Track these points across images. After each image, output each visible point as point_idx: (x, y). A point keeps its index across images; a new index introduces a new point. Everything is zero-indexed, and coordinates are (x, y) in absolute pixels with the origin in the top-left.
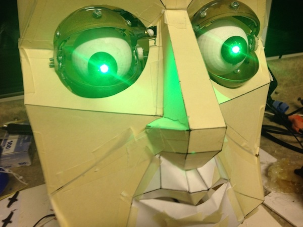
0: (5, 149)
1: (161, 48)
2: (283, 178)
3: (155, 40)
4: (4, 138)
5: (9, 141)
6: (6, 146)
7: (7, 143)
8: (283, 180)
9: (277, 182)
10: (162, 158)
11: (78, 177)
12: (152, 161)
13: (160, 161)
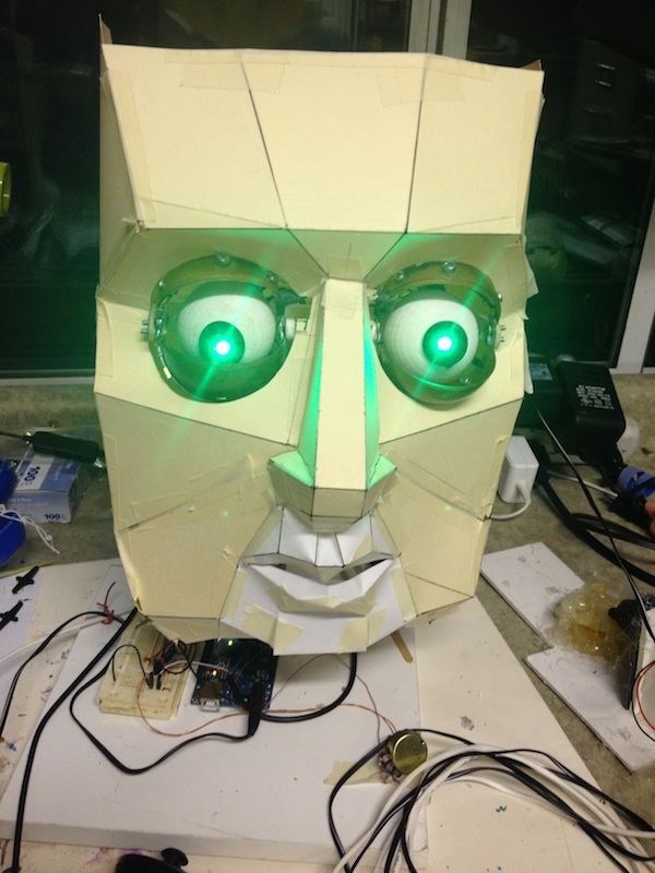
0: (22, 480)
1: (313, 338)
2: (582, 622)
3: (305, 322)
4: (25, 458)
5: (31, 466)
6: (26, 475)
7: (28, 470)
8: (581, 627)
9: (571, 630)
10: (285, 511)
11: (162, 514)
12: (272, 511)
13: (283, 515)
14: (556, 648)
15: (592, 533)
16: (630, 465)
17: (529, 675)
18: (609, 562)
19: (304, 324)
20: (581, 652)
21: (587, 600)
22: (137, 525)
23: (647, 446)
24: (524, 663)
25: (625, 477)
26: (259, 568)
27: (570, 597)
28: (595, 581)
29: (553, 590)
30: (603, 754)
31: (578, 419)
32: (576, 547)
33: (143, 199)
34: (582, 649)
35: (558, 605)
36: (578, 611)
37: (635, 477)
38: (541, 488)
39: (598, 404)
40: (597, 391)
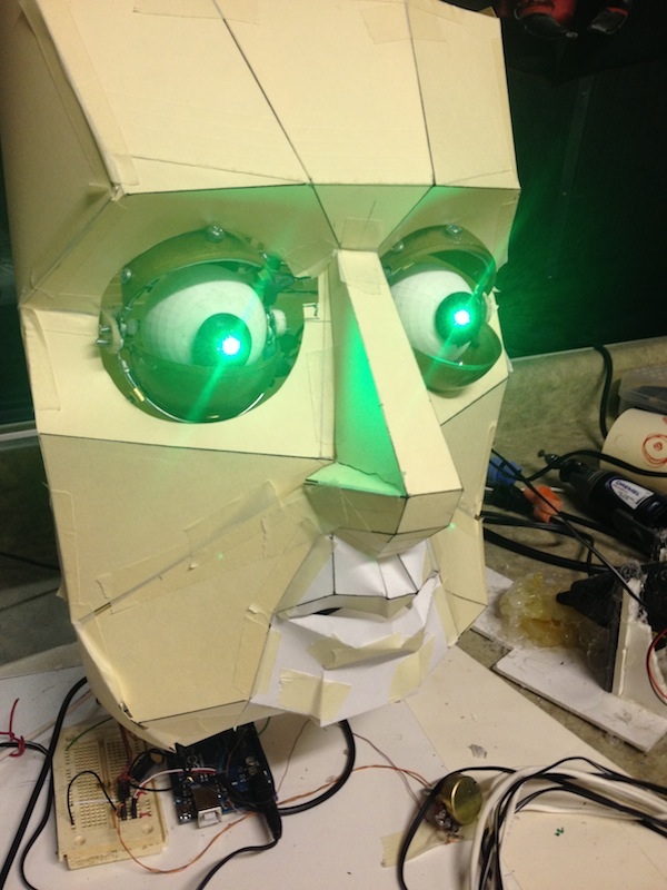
1: (328, 325)
2: (534, 615)
3: (315, 306)
8: (534, 620)
9: (523, 626)
10: (336, 540)
11: (146, 582)
12: (315, 544)
13: (333, 545)
14: (515, 649)
18: (513, 553)
19: (313, 309)
20: (540, 646)
22: (108, 605)
26: (299, 621)
30: (612, 743)
33: (117, 155)
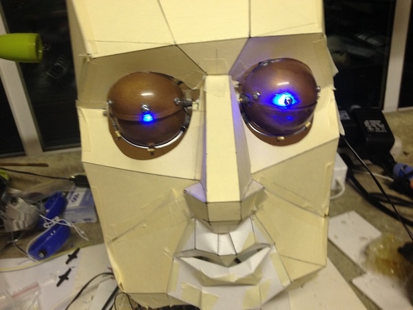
1: (202, 113)
3: (197, 104)
5: (75, 194)
6: (72, 199)
7: (73, 196)
9: (377, 262)
13: (195, 224)
14: (368, 273)
15: (382, 203)
16: (399, 162)
17: (354, 291)
18: (393, 219)
21: (384, 244)
22: (116, 238)
23: (407, 151)
24: (351, 283)
25: (396, 169)
27: (374, 242)
28: (387, 231)
29: (363, 239)
31: (367, 139)
32: (374, 212)
33: (90, 41)
34: (384, 273)
35: (367, 247)
36: (380, 251)
37: (402, 169)
38: (350, 180)
39: (378, 130)
40: (376, 123)
